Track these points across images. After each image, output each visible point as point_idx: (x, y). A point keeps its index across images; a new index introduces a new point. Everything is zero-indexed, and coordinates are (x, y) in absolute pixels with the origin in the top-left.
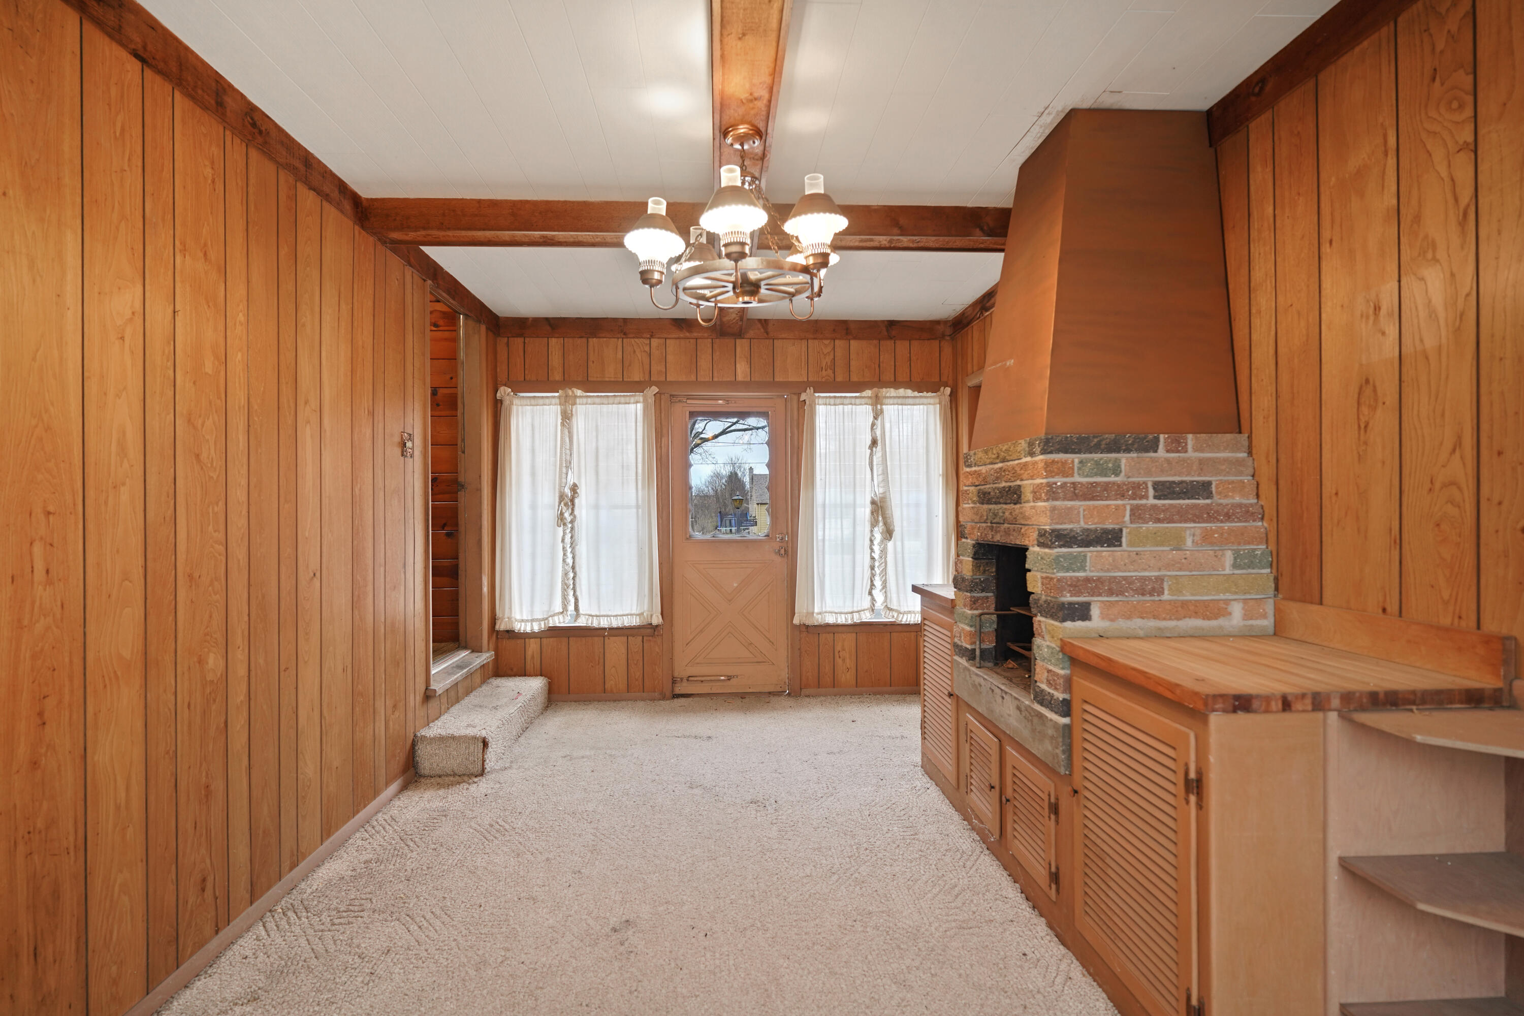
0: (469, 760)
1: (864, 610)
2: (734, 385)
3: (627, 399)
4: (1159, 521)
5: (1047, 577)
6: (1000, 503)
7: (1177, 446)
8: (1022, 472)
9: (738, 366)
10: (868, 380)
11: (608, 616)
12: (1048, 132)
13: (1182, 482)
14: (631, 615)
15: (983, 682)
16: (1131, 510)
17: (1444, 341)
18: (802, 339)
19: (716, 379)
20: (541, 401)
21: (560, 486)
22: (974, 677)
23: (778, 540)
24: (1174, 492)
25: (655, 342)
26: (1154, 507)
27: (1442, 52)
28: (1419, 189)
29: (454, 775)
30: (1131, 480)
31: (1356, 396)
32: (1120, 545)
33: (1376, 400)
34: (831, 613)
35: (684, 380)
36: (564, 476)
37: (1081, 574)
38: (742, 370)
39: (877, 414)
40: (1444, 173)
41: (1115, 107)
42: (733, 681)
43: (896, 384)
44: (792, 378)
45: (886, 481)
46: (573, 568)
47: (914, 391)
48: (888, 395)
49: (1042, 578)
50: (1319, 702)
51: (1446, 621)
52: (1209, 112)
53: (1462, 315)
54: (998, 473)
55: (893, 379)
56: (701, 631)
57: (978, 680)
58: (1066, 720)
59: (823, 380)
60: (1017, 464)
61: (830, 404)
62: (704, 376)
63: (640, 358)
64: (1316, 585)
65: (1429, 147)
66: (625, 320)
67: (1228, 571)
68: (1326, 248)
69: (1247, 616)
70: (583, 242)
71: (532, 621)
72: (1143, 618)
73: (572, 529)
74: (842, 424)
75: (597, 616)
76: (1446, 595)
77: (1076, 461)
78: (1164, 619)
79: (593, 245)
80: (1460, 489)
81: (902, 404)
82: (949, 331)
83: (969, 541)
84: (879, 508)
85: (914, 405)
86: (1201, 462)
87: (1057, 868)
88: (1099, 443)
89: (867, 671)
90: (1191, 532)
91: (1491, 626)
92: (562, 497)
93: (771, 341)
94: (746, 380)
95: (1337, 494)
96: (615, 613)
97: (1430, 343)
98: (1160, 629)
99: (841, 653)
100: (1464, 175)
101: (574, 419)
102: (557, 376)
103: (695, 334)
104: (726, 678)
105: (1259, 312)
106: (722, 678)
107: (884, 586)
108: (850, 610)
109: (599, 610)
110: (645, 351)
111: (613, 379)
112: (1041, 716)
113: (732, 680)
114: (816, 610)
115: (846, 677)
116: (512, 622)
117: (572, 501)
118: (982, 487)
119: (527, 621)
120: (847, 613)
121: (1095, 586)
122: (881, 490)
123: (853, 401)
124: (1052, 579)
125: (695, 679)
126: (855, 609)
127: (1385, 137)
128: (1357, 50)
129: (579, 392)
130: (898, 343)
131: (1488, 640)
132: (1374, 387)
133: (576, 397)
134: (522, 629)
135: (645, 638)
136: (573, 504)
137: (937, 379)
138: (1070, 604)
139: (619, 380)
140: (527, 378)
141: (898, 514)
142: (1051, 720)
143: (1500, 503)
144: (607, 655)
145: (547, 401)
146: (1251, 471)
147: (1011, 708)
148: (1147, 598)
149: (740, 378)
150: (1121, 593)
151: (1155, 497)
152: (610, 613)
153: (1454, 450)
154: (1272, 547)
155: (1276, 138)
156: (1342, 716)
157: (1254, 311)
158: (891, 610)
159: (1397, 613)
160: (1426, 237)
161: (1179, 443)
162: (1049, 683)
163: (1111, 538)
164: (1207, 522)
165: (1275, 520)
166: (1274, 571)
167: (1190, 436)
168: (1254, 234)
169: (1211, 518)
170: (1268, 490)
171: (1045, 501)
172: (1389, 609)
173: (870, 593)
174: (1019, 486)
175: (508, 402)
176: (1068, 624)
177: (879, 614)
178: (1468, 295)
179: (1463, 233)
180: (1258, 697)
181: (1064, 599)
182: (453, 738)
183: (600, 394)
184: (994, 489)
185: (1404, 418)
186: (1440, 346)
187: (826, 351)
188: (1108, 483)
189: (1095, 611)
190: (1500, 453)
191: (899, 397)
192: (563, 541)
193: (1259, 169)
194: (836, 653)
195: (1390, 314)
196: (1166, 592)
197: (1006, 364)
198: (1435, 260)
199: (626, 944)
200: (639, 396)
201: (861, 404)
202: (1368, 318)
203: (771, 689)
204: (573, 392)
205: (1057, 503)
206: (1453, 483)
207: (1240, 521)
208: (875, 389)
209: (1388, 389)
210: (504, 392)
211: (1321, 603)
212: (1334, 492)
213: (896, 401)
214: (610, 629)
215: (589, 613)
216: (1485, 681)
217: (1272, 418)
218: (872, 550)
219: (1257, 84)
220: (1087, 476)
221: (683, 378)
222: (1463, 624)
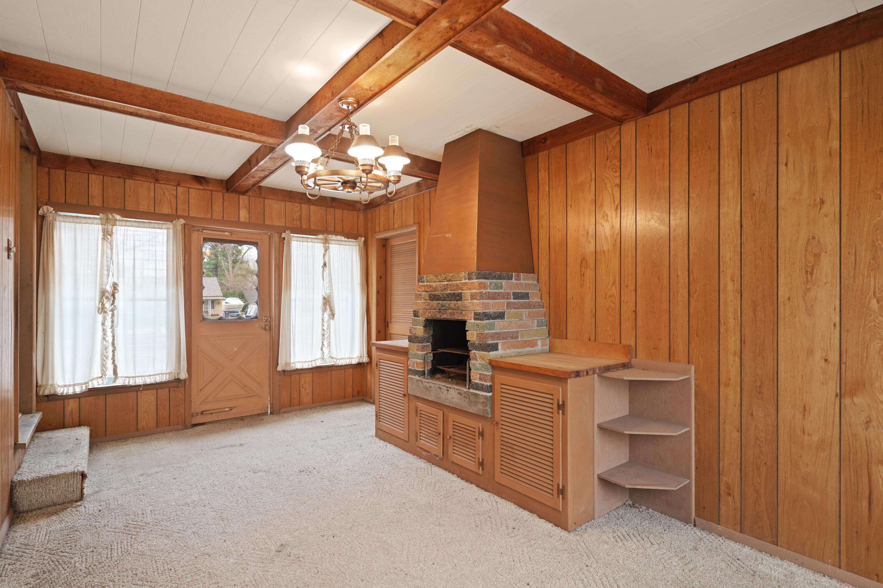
0: (68, 491)
1: (317, 359)
2: (238, 224)
3: (160, 226)
4: (515, 308)
5: (480, 333)
6: (446, 300)
7: (518, 279)
8: (463, 286)
9: (241, 212)
10: (320, 229)
11: (142, 376)
12: (466, 134)
13: (521, 293)
14: (162, 374)
15: (432, 385)
16: (507, 304)
17: (610, 248)
18: (282, 201)
19: (225, 219)
20: (84, 221)
21: (101, 284)
22: (425, 384)
23: (264, 320)
24: (518, 297)
25: (180, 189)
26: (514, 302)
27: (610, 151)
28: (602, 195)
29: (55, 505)
30: (506, 291)
31: (580, 263)
32: (504, 319)
33: (587, 266)
34: (299, 362)
35: (202, 217)
36: (105, 277)
37: (493, 331)
38: (243, 215)
39: (326, 249)
40: (610, 192)
41: (494, 132)
42: (234, 411)
43: (335, 233)
44: (276, 224)
45: (331, 286)
46: (113, 344)
47: (345, 238)
48: (332, 239)
49: (477, 333)
50: (594, 371)
51: (610, 342)
52: (522, 143)
53: (616, 240)
54: (445, 286)
55: (333, 230)
56: (211, 381)
57: (428, 385)
58: (490, 394)
59: (295, 226)
60: (459, 283)
61: (299, 241)
62: (217, 215)
63: (169, 199)
64: (565, 332)
65: (606, 181)
66: (157, 171)
67: (535, 328)
68: (569, 208)
69: (542, 346)
70: (190, 125)
71: (74, 385)
72: (514, 348)
73: (113, 315)
74: (306, 253)
75: (133, 377)
76: (610, 333)
77: (488, 282)
78: (520, 348)
79: (197, 128)
80: (615, 297)
81: (339, 245)
82: (362, 208)
83: (420, 318)
84: (327, 302)
85: (345, 245)
86: (526, 284)
87: (483, 460)
88: (495, 276)
89: (318, 394)
90: (525, 312)
91: (624, 342)
92: (103, 293)
93: (263, 199)
94: (246, 221)
95: (573, 298)
96: (148, 374)
97: (605, 248)
98: (519, 352)
99: (304, 385)
100: (617, 195)
101: (114, 236)
102: (97, 202)
103: (210, 188)
104: (229, 409)
105: (542, 227)
106: (227, 409)
107: (329, 345)
108: (311, 360)
109: (135, 373)
110: (172, 194)
111: (146, 211)
112: (476, 395)
113: (232, 410)
114: (292, 361)
115: (307, 398)
116: (55, 388)
117: (113, 295)
118: (432, 293)
119: (70, 386)
120: (308, 362)
121: (498, 336)
122: (328, 291)
123: (313, 240)
124: (484, 334)
125: (208, 412)
126: (313, 359)
127: (591, 173)
128: (581, 140)
129: (118, 217)
130: (336, 210)
131: (625, 347)
132: (587, 261)
133: (116, 220)
134: (65, 392)
135: (171, 389)
136: (114, 298)
137: (356, 233)
138: (492, 344)
139: (151, 211)
140: (69, 201)
141: (338, 304)
142: (482, 395)
143: (627, 303)
144: (139, 404)
145: (89, 221)
146: (538, 289)
147: (454, 394)
148: (514, 340)
149: (242, 219)
150: (506, 339)
151: (514, 299)
152: (144, 374)
153: (613, 285)
154: (547, 318)
155: (550, 162)
156: (598, 376)
157: (540, 226)
158: (332, 358)
159: (594, 340)
160: (605, 212)
161: (518, 276)
162: (481, 379)
163: (501, 316)
164: (528, 309)
165: (548, 308)
166: (548, 327)
167: (522, 274)
168: (540, 196)
169: (530, 307)
170: (546, 297)
171: (479, 300)
172: (591, 339)
173: (322, 350)
174: (461, 293)
175: (51, 218)
176: (491, 353)
177: (326, 362)
178: (617, 234)
179: (617, 214)
180: (581, 371)
181: (489, 342)
182: (52, 477)
183: (137, 220)
184: (442, 294)
185: (597, 272)
186: (609, 249)
187: (296, 210)
188: (499, 292)
189: (500, 347)
190: (627, 286)
191: (338, 240)
192: (103, 324)
193: (543, 172)
194: (301, 386)
195: (592, 236)
196: (519, 337)
197: (445, 236)
198: (607, 220)
199: (292, 554)
200: (170, 225)
201: (317, 243)
202: (584, 236)
203: (259, 412)
204: (113, 216)
205: (484, 301)
206: (612, 296)
207: (537, 308)
208: (325, 235)
209: (591, 261)
210: (45, 209)
211: (567, 339)
212: (572, 298)
213: (336, 242)
214: (144, 385)
215: (126, 376)
216: (625, 360)
217: (547, 269)
218: (323, 325)
219: (543, 139)
220: (492, 289)
221: (201, 215)
222: (616, 342)
